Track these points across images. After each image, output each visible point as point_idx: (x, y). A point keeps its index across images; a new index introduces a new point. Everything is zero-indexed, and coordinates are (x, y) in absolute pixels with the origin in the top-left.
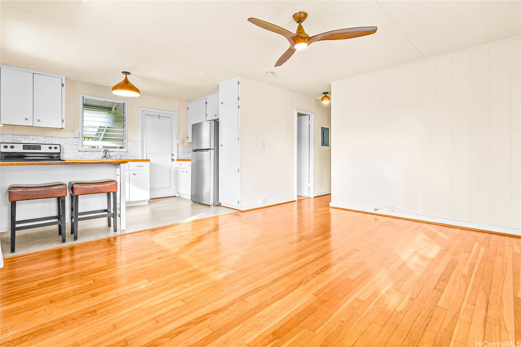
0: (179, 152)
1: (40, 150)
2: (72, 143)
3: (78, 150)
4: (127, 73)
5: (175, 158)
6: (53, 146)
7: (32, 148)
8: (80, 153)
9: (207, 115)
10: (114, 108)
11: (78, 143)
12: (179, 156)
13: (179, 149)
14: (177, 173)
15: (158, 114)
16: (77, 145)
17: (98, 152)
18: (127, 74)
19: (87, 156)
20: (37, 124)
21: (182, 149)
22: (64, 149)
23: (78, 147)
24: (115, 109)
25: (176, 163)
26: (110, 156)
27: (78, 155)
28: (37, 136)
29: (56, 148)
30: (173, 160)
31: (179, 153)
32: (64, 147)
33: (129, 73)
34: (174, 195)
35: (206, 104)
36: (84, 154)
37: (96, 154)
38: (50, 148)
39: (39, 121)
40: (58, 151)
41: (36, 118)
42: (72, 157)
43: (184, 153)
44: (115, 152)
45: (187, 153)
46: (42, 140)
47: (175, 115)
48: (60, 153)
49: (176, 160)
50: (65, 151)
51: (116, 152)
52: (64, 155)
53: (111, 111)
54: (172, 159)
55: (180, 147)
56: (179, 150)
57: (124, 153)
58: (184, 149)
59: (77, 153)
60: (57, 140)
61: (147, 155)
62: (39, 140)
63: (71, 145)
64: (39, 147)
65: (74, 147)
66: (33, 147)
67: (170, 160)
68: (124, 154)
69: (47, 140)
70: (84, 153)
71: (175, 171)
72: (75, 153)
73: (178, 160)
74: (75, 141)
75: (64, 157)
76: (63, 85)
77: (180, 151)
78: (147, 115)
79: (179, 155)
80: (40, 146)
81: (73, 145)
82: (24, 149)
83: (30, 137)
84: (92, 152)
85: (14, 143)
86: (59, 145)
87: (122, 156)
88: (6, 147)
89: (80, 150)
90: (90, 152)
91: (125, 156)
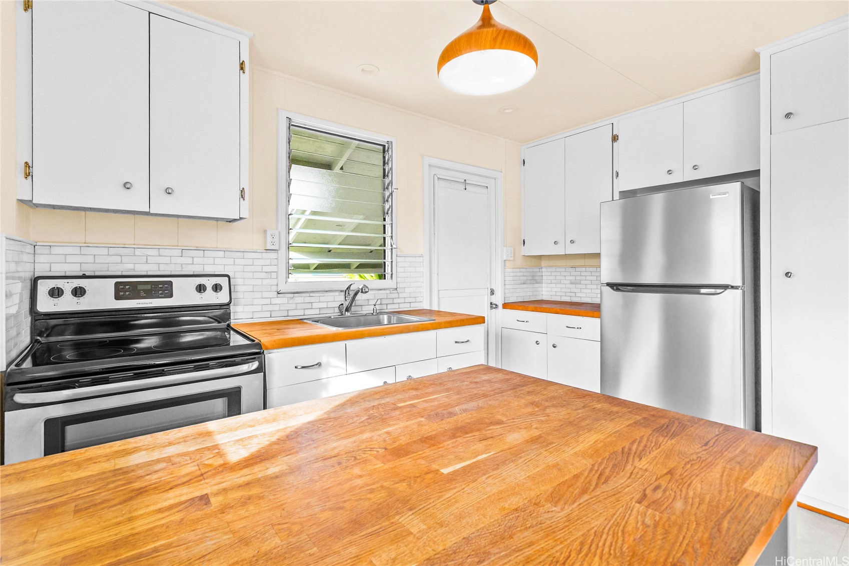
1: (171, 296)
2: (259, 269)
3: (274, 288)
5: (498, 300)
6: (209, 283)
7: (145, 291)
8: (282, 300)
9: (616, 175)
10: (339, 166)
11: (274, 269)
12: (508, 295)
13: (506, 274)
15: (461, 177)
16: (274, 275)
17: (327, 294)
19: (299, 306)
20: (161, 205)
21: (511, 275)
22: (238, 288)
23: (274, 282)
24: (342, 168)
25: (502, 315)
27: (277, 308)
29: (217, 288)
30: (494, 306)
32: (239, 281)
35: (614, 140)
36: (291, 301)
37: (322, 299)
38: (201, 289)
39: (169, 192)
40: (222, 298)
41: (158, 186)
42: (259, 315)
43: (515, 286)
45: (522, 286)
46: (174, 260)
47: (497, 179)
48: (228, 304)
49: (500, 306)
50: (241, 295)
51: (371, 292)
52: (241, 311)
54: (491, 304)
57: (388, 292)
58: (516, 274)
59: (274, 301)
60: (217, 261)
61: (441, 296)
62: (167, 260)
63: (256, 275)
64: (166, 289)
65: (266, 282)
66: (149, 287)
67: (487, 305)
68: (389, 296)
69: (190, 261)
70: (292, 298)
71: (498, 335)
72: (268, 301)
73: (506, 306)
74: (268, 262)
75: (238, 315)
76: (242, 67)
79: (506, 291)
80: (171, 282)
81: (263, 275)
82: (118, 297)
83: (138, 252)
84: (311, 294)
85: (84, 277)
86: (227, 279)
87: (384, 302)
88: (56, 293)
89: (282, 288)
90: (307, 295)
91: (391, 301)
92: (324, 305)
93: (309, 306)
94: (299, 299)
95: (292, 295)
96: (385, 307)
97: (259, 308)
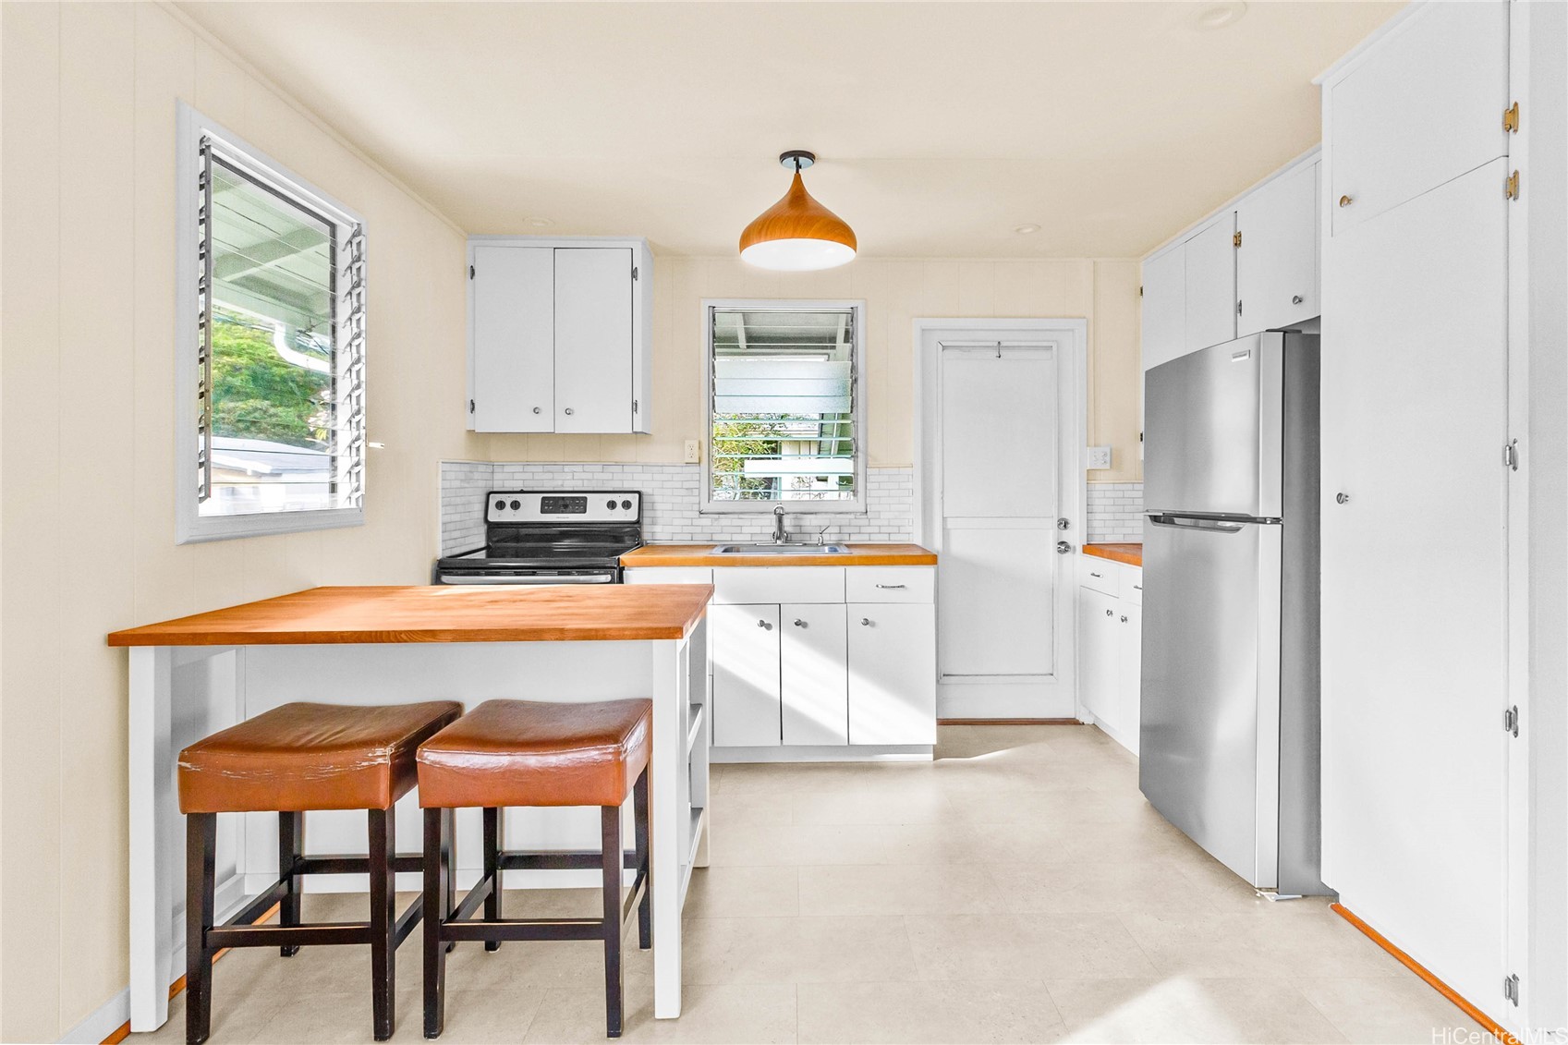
0: (1095, 509)
1: (585, 512)
2: (679, 485)
3: (696, 507)
4: (797, 156)
5: (1076, 537)
6: (619, 499)
7: (565, 506)
8: (706, 521)
9: (1239, 308)
11: (695, 484)
12: (1098, 531)
13: (1095, 494)
14: (1082, 609)
15: (996, 337)
16: (696, 492)
17: (760, 516)
18: (802, 160)
19: (725, 530)
20: (566, 426)
21: (1108, 494)
22: (658, 506)
23: (696, 500)
25: (1081, 564)
26: (804, 530)
27: (699, 530)
28: (583, 464)
29: (627, 505)
30: (1064, 547)
31: (1098, 516)
32: (657, 499)
33: (810, 156)
34: (1071, 715)
35: (1237, 244)
36: (715, 523)
37: (754, 522)
38: (612, 505)
39: (568, 412)
40: (631, 515)
41: (562, 403)
42: (679, 537)
43: (1118, 516)
44: (818, 516)
46: (596, 476)
47: (1073, 330)
48: (638, 522)
49: (1079, 549)
50: (659, 514)
51: (825, 516)
52: (657, 529)
53: (834, 347)
54: (1062, 543)
55: (1098, 487)
56: (1097, 502)
57: (852, 516)
58: (1120, 494)
59: (695, 522)
60: (633, 477)
61: (949, 526)
62: (590, 476)
63: (675, 492)
64: (580, 505)
65: (686, 499)
66: (567, 503)
67: (1052, 546)
68: (854, 522)
69: (610, 476)
70: (716, 519)
71: (1074, 602)
72: (689, 522)
73: (1090, 549)
74: (689, 477)
75: (658, 536)
76: (634, 274)
77: (1099, 503)
78: (944, 348)
79: (1095, 524)
80: (586, 498)
81: (684, 492)
82: (543, 511)
83: (566, 469)
84: (741, 516)
85: (522, 492)
86: (637, 495)
87: (845, 530)
88: (501, 505)
89: (705, 507)
90: (736, 516)
91: (857, 530)
92: (757, 530)
93: (738, 530)
94: (725, 521)
95: (717, 516)
96: (846, 537)
97: (678, 530)
